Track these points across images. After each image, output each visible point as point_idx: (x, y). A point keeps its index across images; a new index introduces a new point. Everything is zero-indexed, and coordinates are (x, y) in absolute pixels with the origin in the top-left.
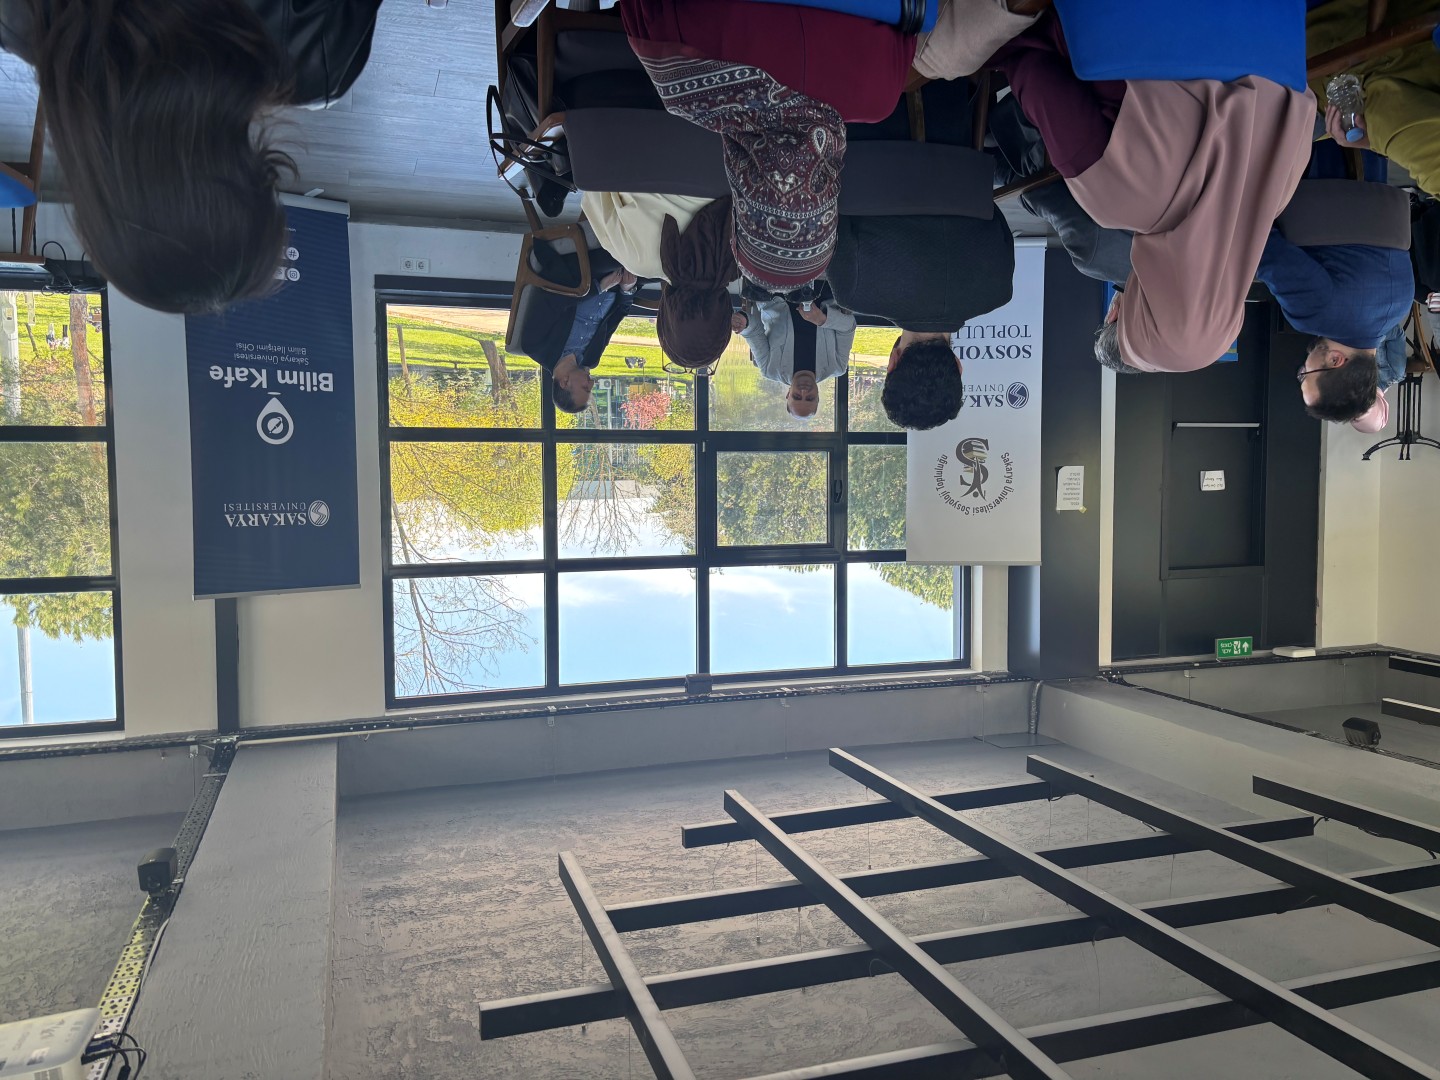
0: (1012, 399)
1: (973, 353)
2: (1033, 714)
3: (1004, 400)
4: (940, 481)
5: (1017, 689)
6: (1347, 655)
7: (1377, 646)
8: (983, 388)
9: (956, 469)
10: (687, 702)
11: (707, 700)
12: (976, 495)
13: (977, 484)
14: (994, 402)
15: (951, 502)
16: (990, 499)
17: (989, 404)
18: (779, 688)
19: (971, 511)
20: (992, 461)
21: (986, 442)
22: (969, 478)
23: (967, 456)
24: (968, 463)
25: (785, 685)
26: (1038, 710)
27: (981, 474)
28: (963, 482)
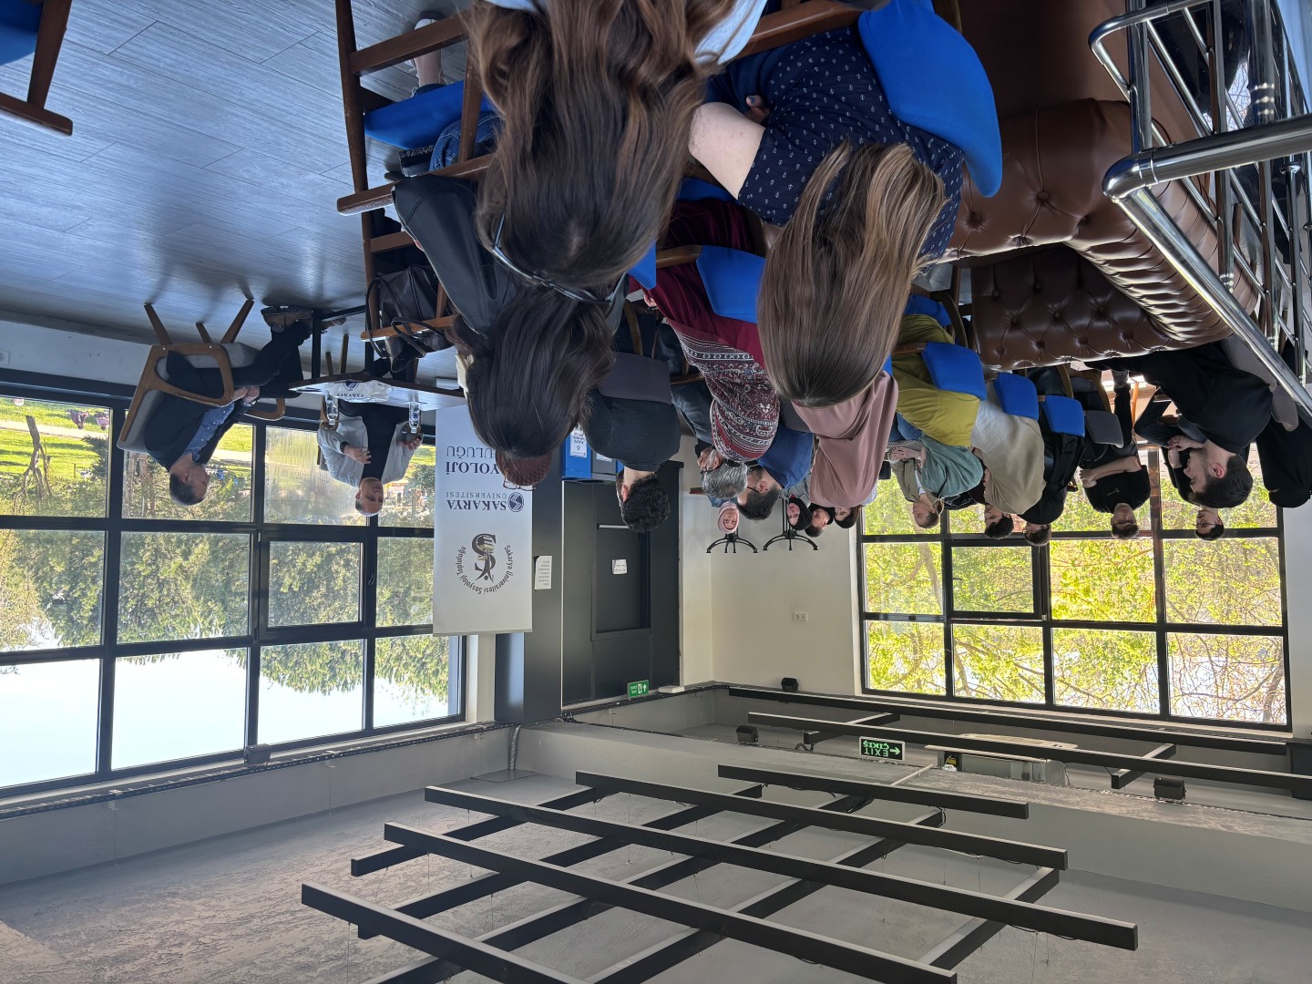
0: (512, 505)
1: (484, 469)
2: (513, 753)
3: (507, 506)
4: (460, 568)
5: (500, 735)
6: (701, 690)
7: (714, 682)
8: (492, 496)
9: (472, 558)
10: (248, 772)
11: (266, 769)
12: (486, 578)
13: (487, 570)
14: (500, 506)
15: (468, 584)
16: (497, 580)
17: (496, 508)
18: (324, 751)
19: (482, 591)
20: (497, 550)
21: (493, 537)
22: (482, 565)
23: (480, 548)
24: (481, 553)
25: (330, 748)
26: (516, 750)
27: (491, 562)
28: (477, 568)
